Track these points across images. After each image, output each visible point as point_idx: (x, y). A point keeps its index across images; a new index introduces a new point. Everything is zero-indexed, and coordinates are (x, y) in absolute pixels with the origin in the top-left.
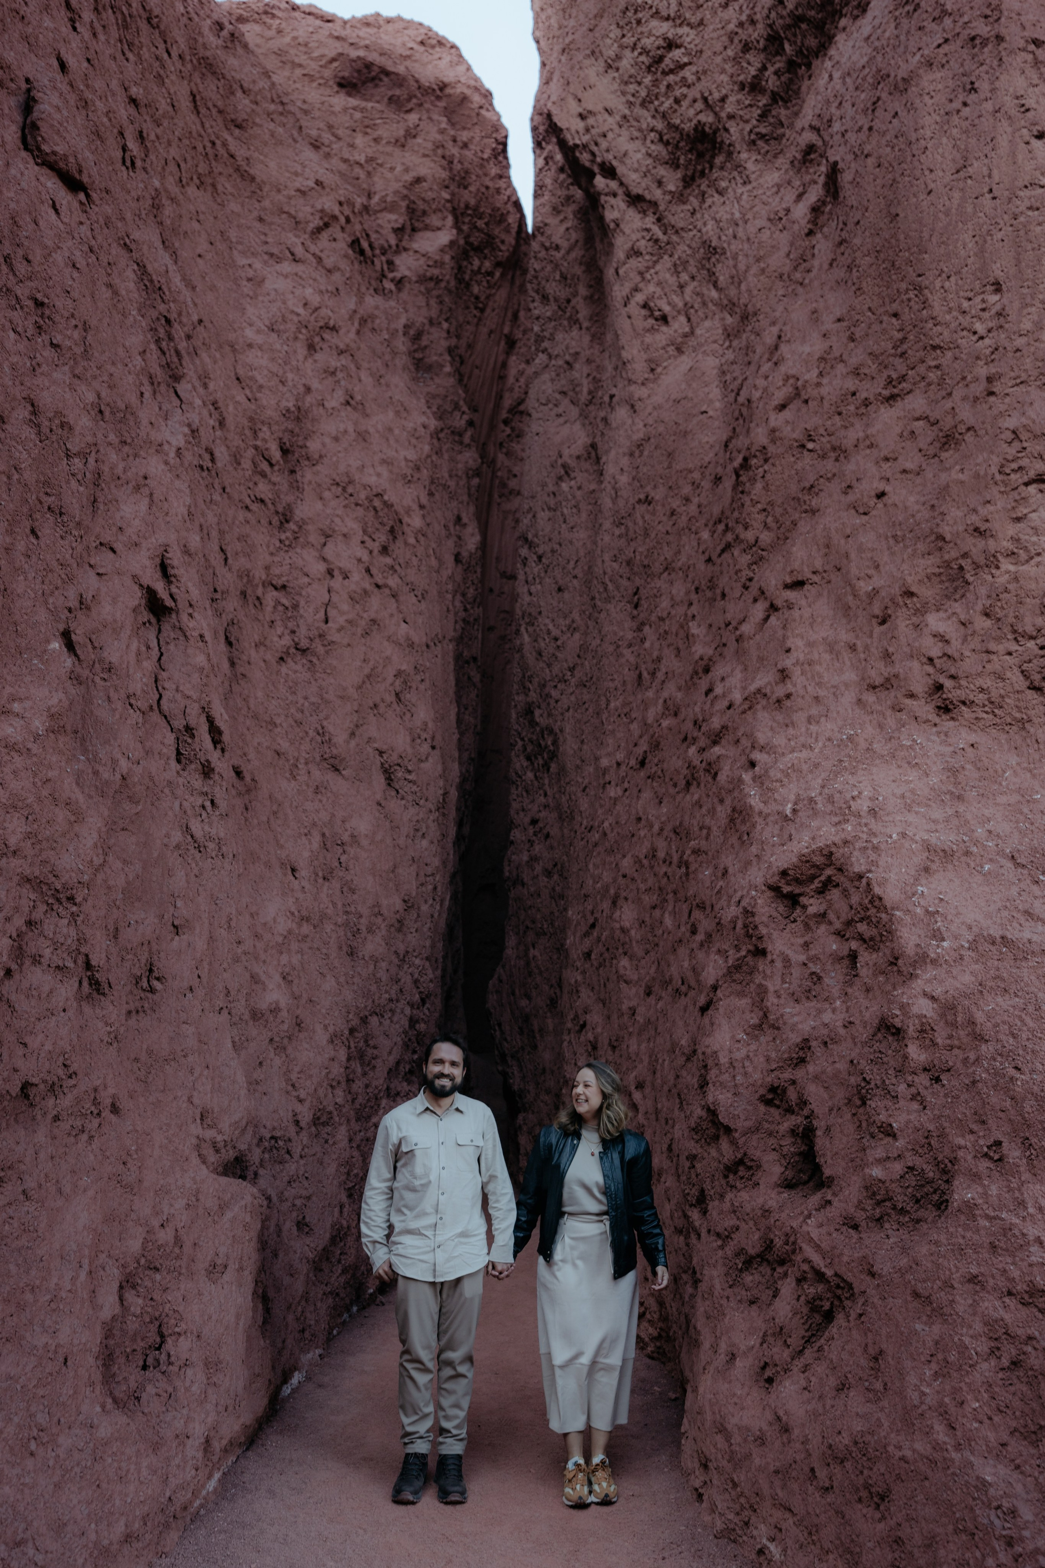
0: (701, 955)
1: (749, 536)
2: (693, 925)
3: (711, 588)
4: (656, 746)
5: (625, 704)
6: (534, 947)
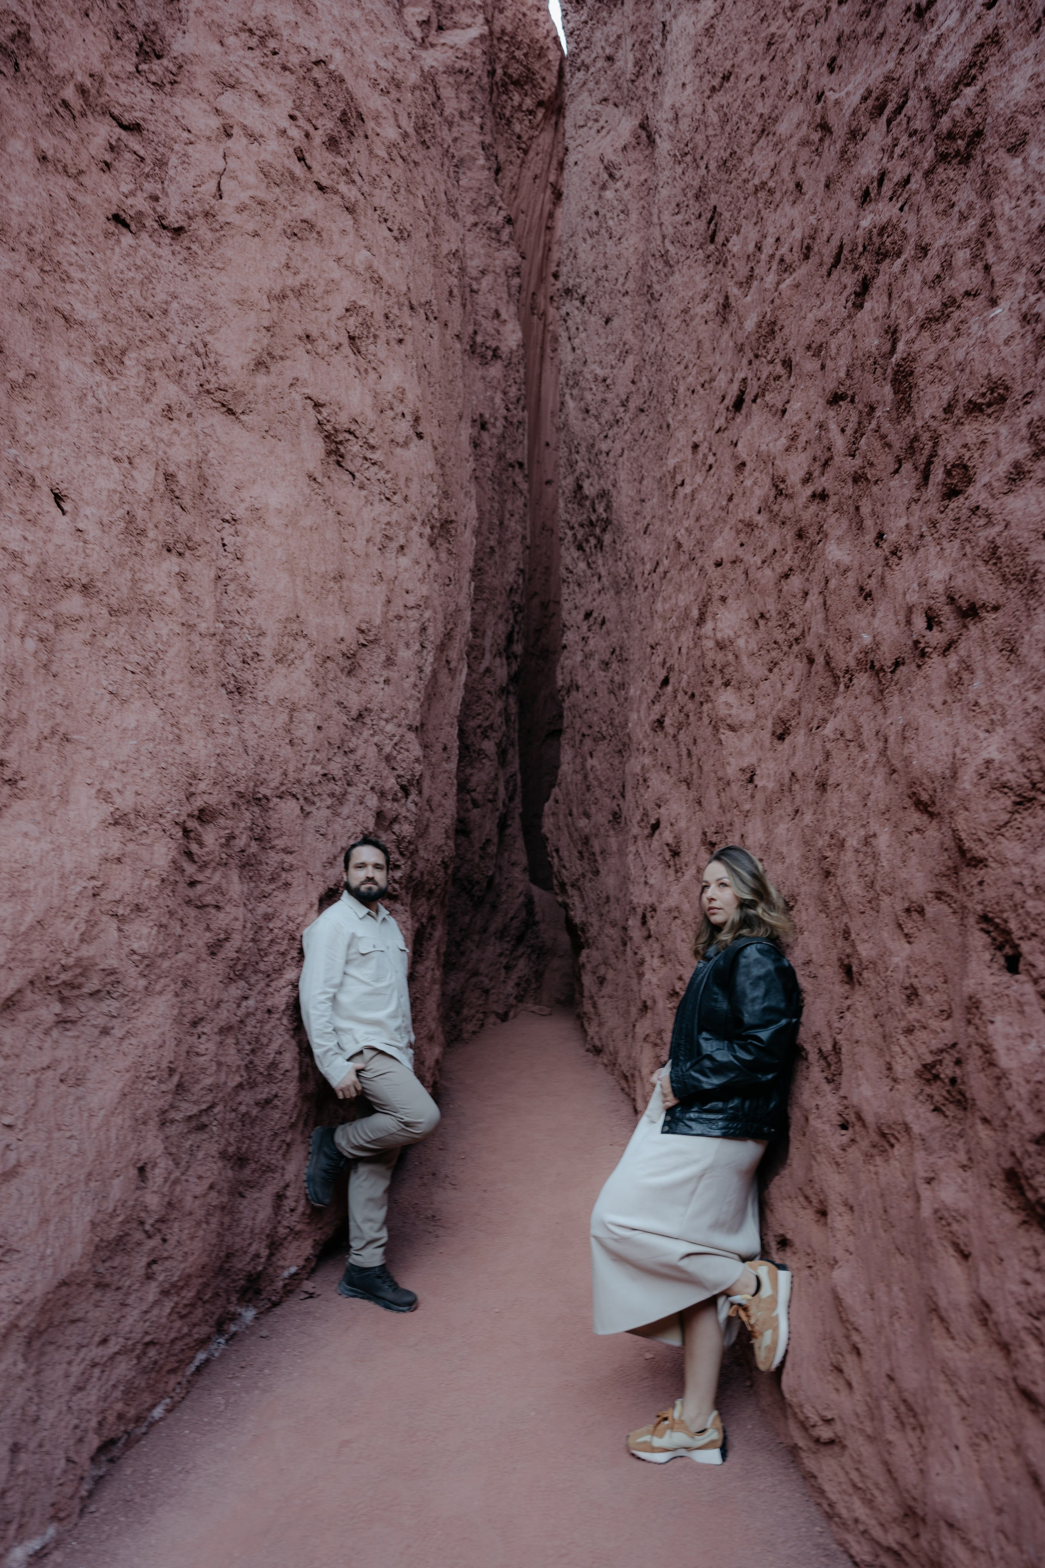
6: (591, 756)
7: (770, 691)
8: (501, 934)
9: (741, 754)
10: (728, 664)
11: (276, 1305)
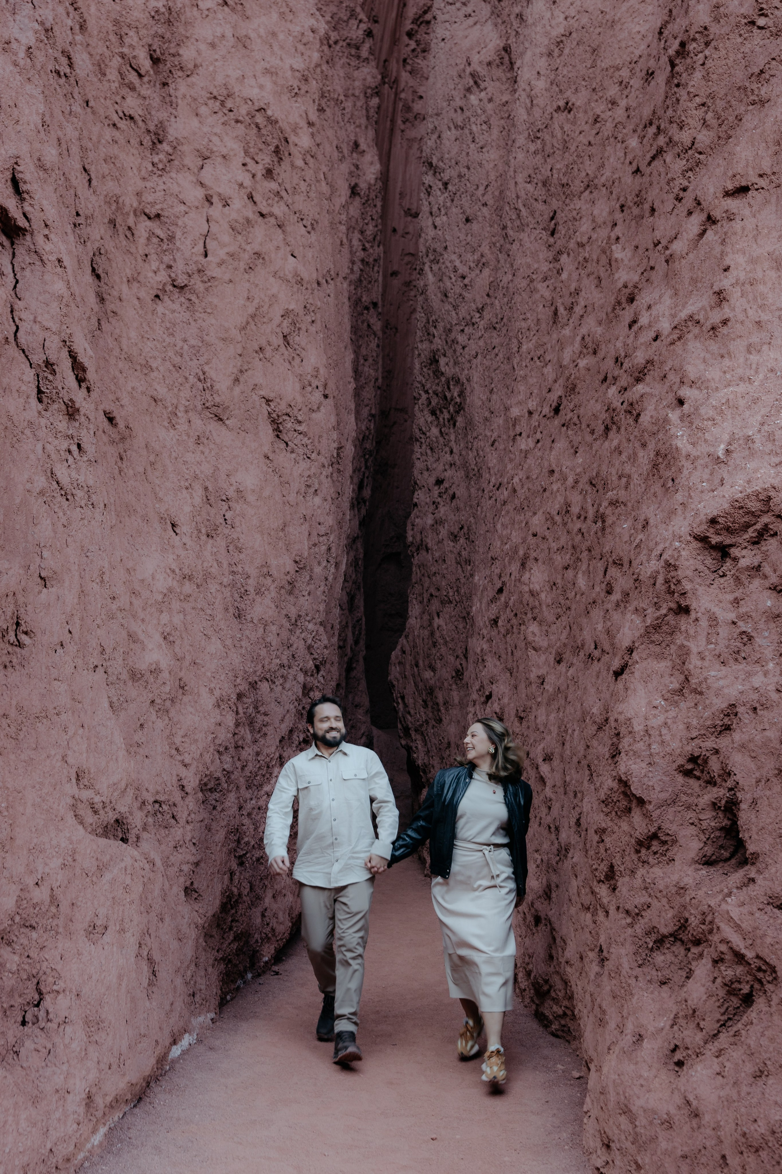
0: (616, 616)
1: (684, 137)
2: (609, 584)
3: (637, 204)
4: (572, 389)
5: (539, 346)
6: (438, 616)
7: (555, 632)
9: (539, 667)
10: (535, 607)
11: (259, 975)
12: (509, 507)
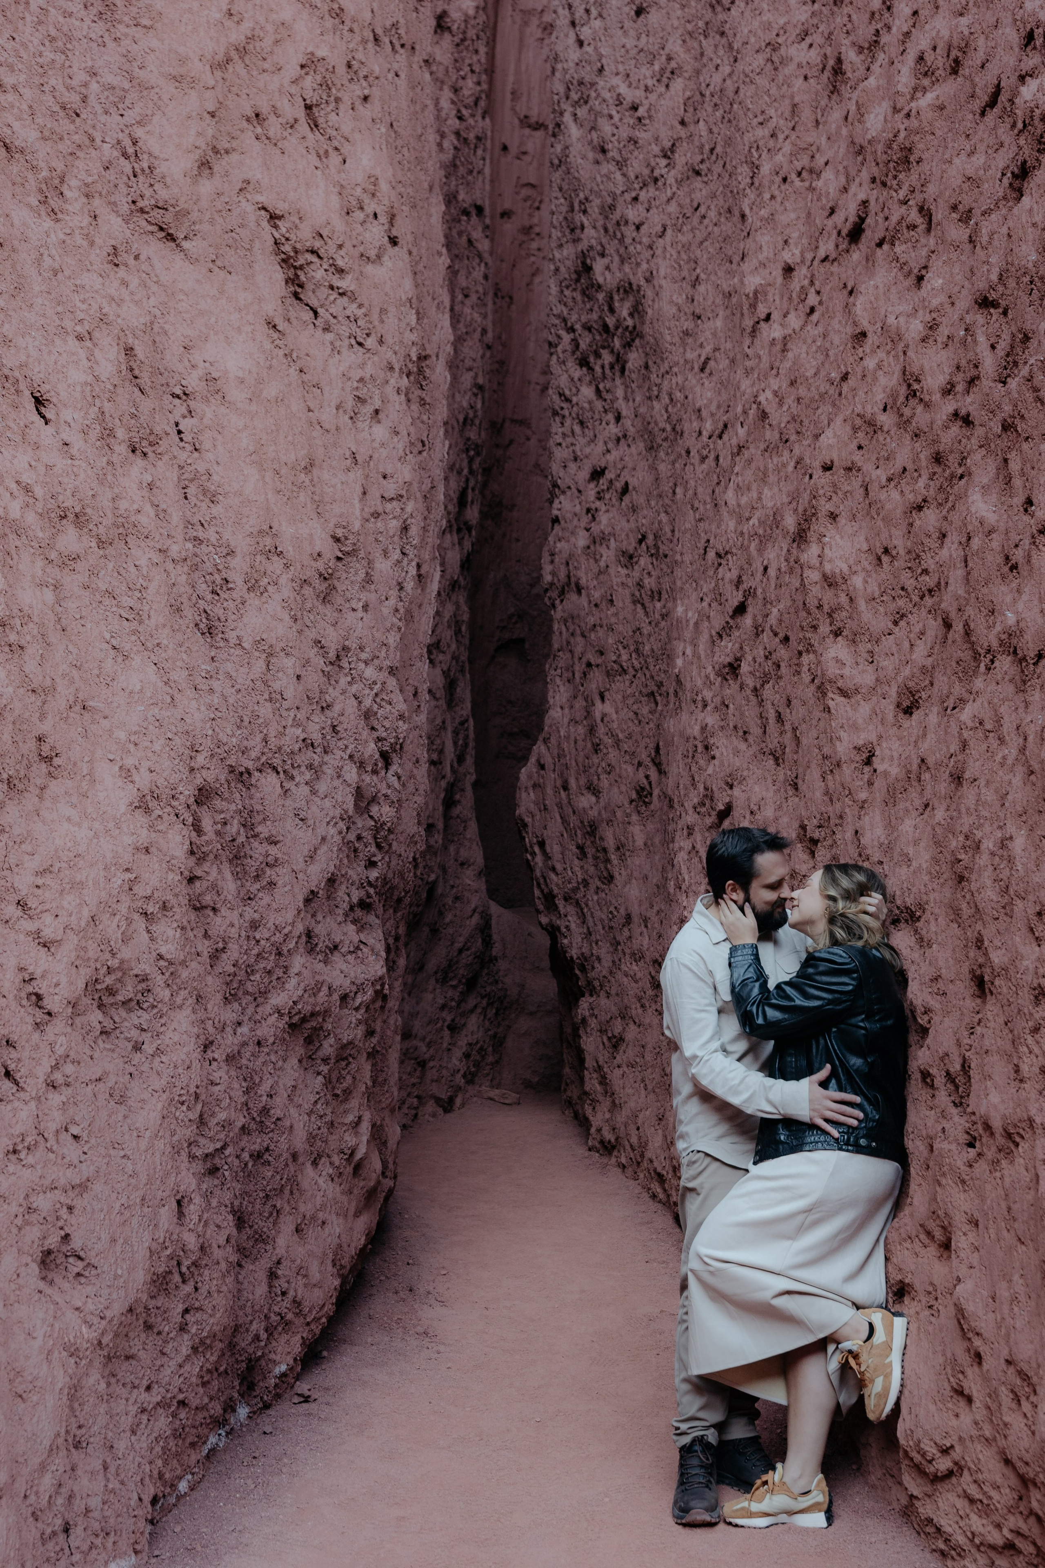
6: (602, 699)
7: (894, 649)
8: (445, 975)
9: (855, 727)
10: (840, 608)
11: (267, 1406)
12: (754, 451)
